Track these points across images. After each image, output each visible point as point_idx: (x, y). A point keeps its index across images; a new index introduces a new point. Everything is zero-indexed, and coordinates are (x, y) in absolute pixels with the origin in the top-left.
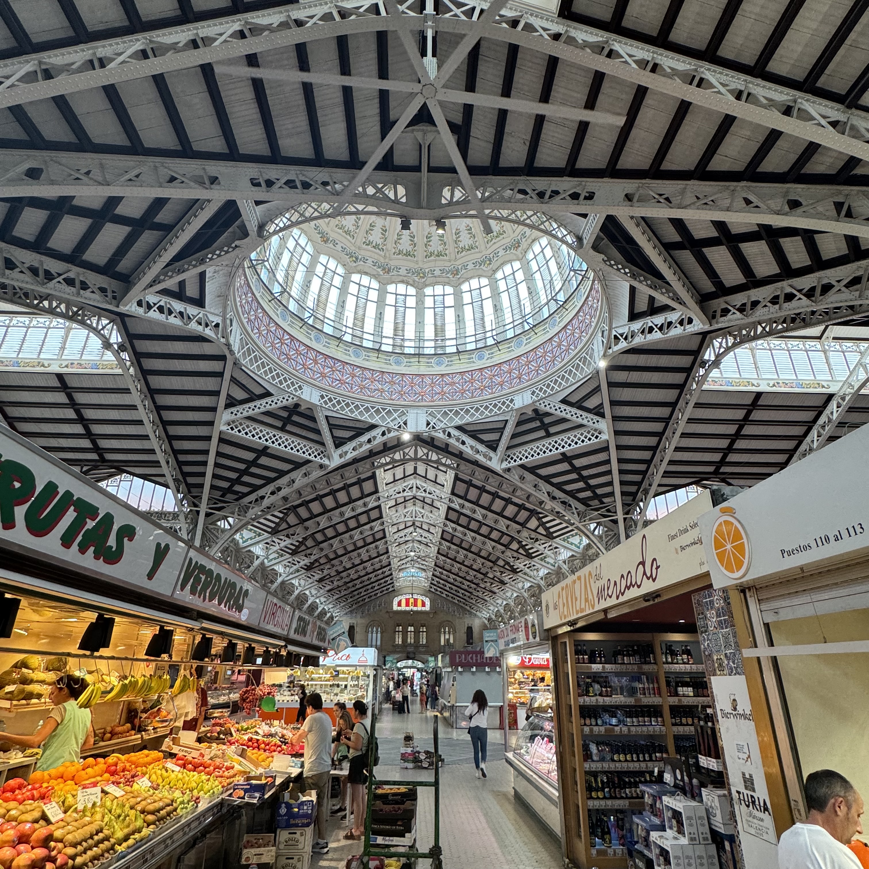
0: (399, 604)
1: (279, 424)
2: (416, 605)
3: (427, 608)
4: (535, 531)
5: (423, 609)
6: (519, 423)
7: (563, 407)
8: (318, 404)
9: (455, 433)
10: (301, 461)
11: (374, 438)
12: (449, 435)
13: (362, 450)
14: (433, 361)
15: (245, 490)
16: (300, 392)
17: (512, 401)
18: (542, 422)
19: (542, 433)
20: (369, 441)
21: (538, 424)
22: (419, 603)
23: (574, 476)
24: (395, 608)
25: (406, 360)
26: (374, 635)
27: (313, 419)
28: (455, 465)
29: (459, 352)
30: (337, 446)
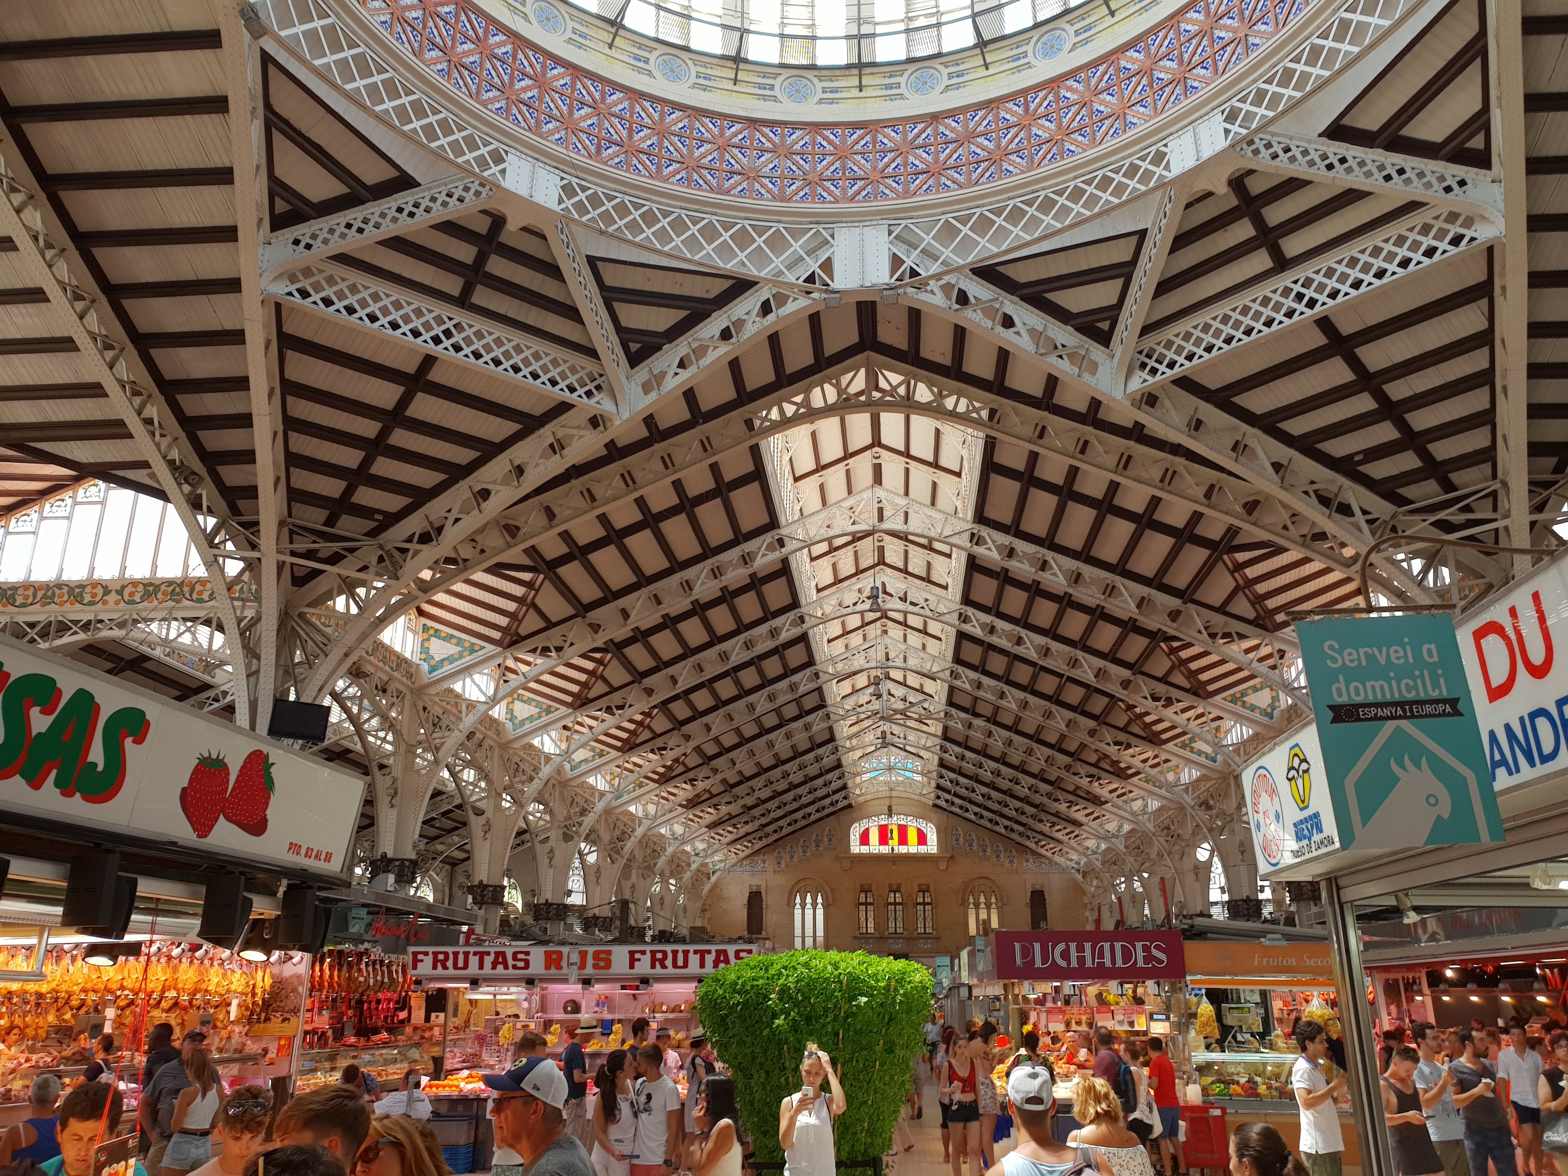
0: (865, 839)
1: (452, 285)
2: (903, 841)
3: (932, 847)
4: (1222, 610)
5: (923, 849)
6: (1181, 242)
7: (1336, 149)
8: (558, 209)
9: (977, 289)
10: (538, 411)
11: (739, 324)
12: (963, 299)
13: (705, 362)
14: (902, 80)
15: (392, 502)
16: (495, 169)
17: (1159, 158)
18: (1259, 222)
19: (1261, 261)
20: (726, 335)
21: (1244, 230)
22: (912, 836)
23: (1364, 403)
24: (856, 848)
25: (820, 85)
26: (809, 912)
27: (553, 271)
28: (985, 414)
29: (982, 44)
30: (634, 360)
